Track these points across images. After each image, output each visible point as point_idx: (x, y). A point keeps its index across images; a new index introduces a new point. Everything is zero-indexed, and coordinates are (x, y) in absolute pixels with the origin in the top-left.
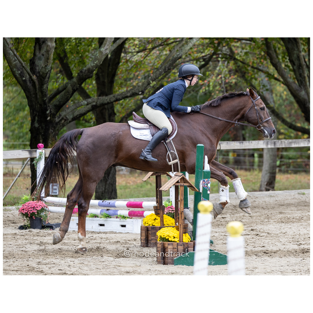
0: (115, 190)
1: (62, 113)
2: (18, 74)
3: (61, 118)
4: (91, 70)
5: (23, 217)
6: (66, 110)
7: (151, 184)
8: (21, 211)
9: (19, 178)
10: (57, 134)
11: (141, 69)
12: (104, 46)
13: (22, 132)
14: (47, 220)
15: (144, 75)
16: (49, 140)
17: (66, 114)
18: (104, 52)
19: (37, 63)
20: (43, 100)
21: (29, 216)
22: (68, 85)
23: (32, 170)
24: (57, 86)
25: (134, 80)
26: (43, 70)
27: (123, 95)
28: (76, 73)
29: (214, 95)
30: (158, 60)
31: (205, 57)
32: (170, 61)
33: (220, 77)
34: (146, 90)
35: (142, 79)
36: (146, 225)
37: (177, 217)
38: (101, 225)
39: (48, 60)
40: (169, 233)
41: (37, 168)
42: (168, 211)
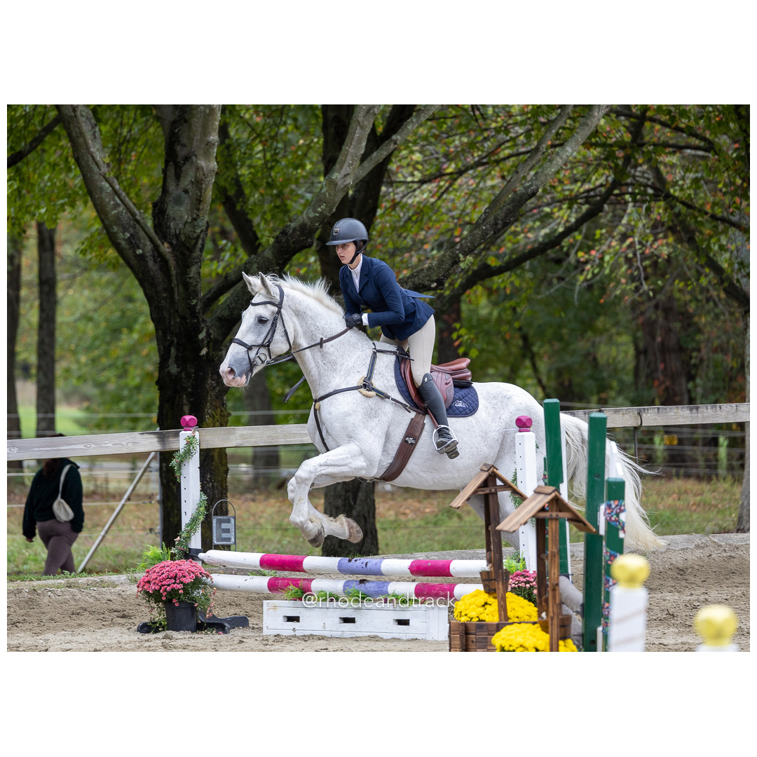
0: (371, 533)
2: (124, 239)
4: (308, 227)
5: (149, 601)
8: (143, 586)
9: (128, 503)
10: (226, 391)
11: (430, 224)
12: (341, 168)
14: (209, 609)
15: (438, 239)
16: (205, 406)
18: (339, 183)
19: (171, 212)
20: (189, 304)
21: (164, 599)
22: (251, 266)
23: (165, 481)
24: (220, 271)
25: (413, 253)
26: (188, 229)
28: (269, 237)
29: (616, 287)
30: (473, 201)
31: (592, 193)
32: (508, 204)
33: (629, 241)
34: (448, 278)
35: (432, 249)
36: (464, 619)
37: (543, 598)
38: (347, 620)
39: (199, 204)
40: (524, 638)
41: (180, 478)
42: (516, 583)
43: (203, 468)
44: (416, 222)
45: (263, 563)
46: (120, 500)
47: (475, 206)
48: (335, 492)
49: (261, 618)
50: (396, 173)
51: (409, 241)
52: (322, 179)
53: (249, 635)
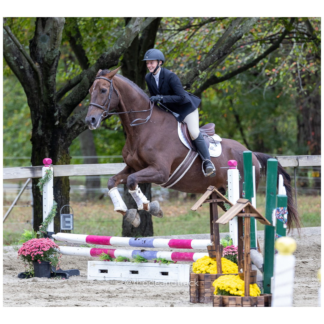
0: (150, 224)
1: (75, 116)
2: (14, 60)
3: (74, 123)
4: (115, 55)
5: (24, 261)
6: (81, 111)
7: (199, 216)
8: (21, 252)
9: (15, 206)
10: (69, 145)
11: (184, 53)
12: (134, 22)
13: (17, 142)
14: (58, 265)
15: (188, 62)
16: (58, 153)
17: (81, 117)
18: (133, 30)
19: (39, 46)
20: (49, 97)
21: (33, 259)
22: (83, 76)
23: (35, 195)
24: (67, 77)
25: (175, 70)
26: (49, 55)
28: (93, 60)
29: (286, 89)
30: (207, 40)
31: (273, 37)
32: (226, 43)
33: (294, 64)
34: (192, 83)
35: (185, 68)
36: (198, 272)
37: (241, 261)
38: (134, 272)
39: (55, 41)
40: (230, 283)
41: (42, 193)
42: (227, 252)
43: (55, 187)
44: (176, 52)
45: (88, 240)
46: (11, 205)
47: (208, 43)
48: (129, 201)
49: (86, 270)
50: (166, 25)
51: (172, 63)
52: (124, 28)
53: (80, 280)
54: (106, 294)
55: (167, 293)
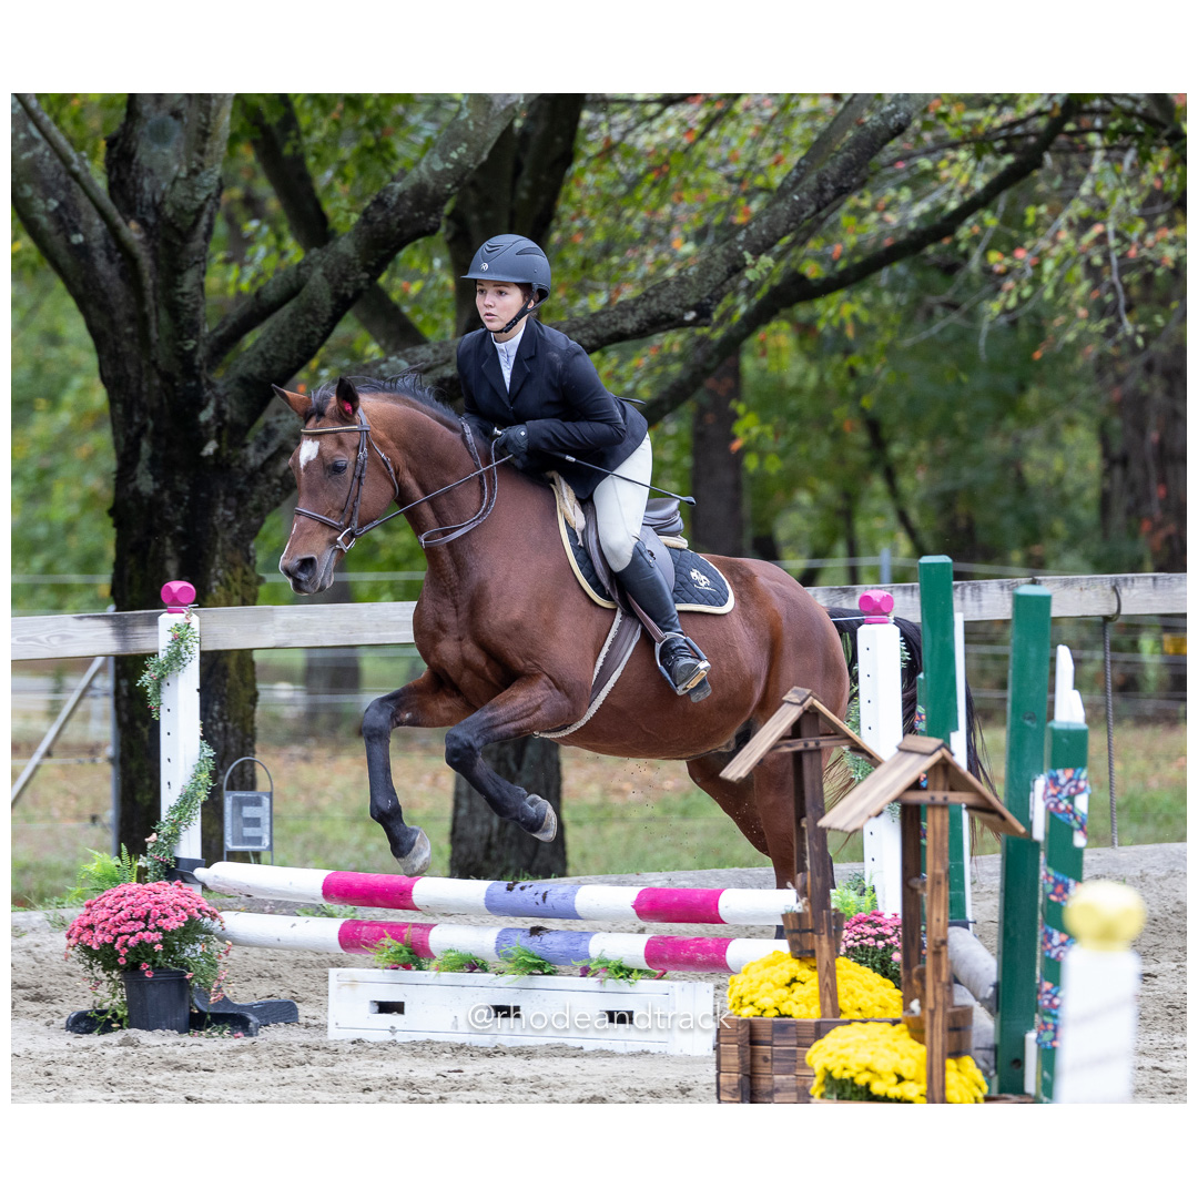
1: (279, 421)
2: (46, 213)
3: (272, 449)
4: (430, 192)
5: (91, 967)
8: (80, 935)
9: (48, 762)
10: (253, 532)
14: (216, 985)
16: (212, 562)
18: (496, 101)
19: (144, 158)
20: (181, 349)
21: (122, 962)
22: (310, 271)
23: (125, 718)
26: (181, 191)
27: (603, 326)
28: (348, 211)
29: (1065, 327)
30: (772, 143)
31: (1019, 130)
32: (848, 150)
33: (1097, 230)
34: (719, 301)
36: (747, 1013)
37: (915, 970)
39: (204, 141)
40: (872, 1053)
41: (158, 711)
42: (857, 937)
43: (205, 690)
44: (654, 184)
45: (330, 890)
46: (30, 755)
49: (322, 1004)
51: (637, 228)
53: (299, 1039)
54: (399, 1092)
55: (629, 1089)
